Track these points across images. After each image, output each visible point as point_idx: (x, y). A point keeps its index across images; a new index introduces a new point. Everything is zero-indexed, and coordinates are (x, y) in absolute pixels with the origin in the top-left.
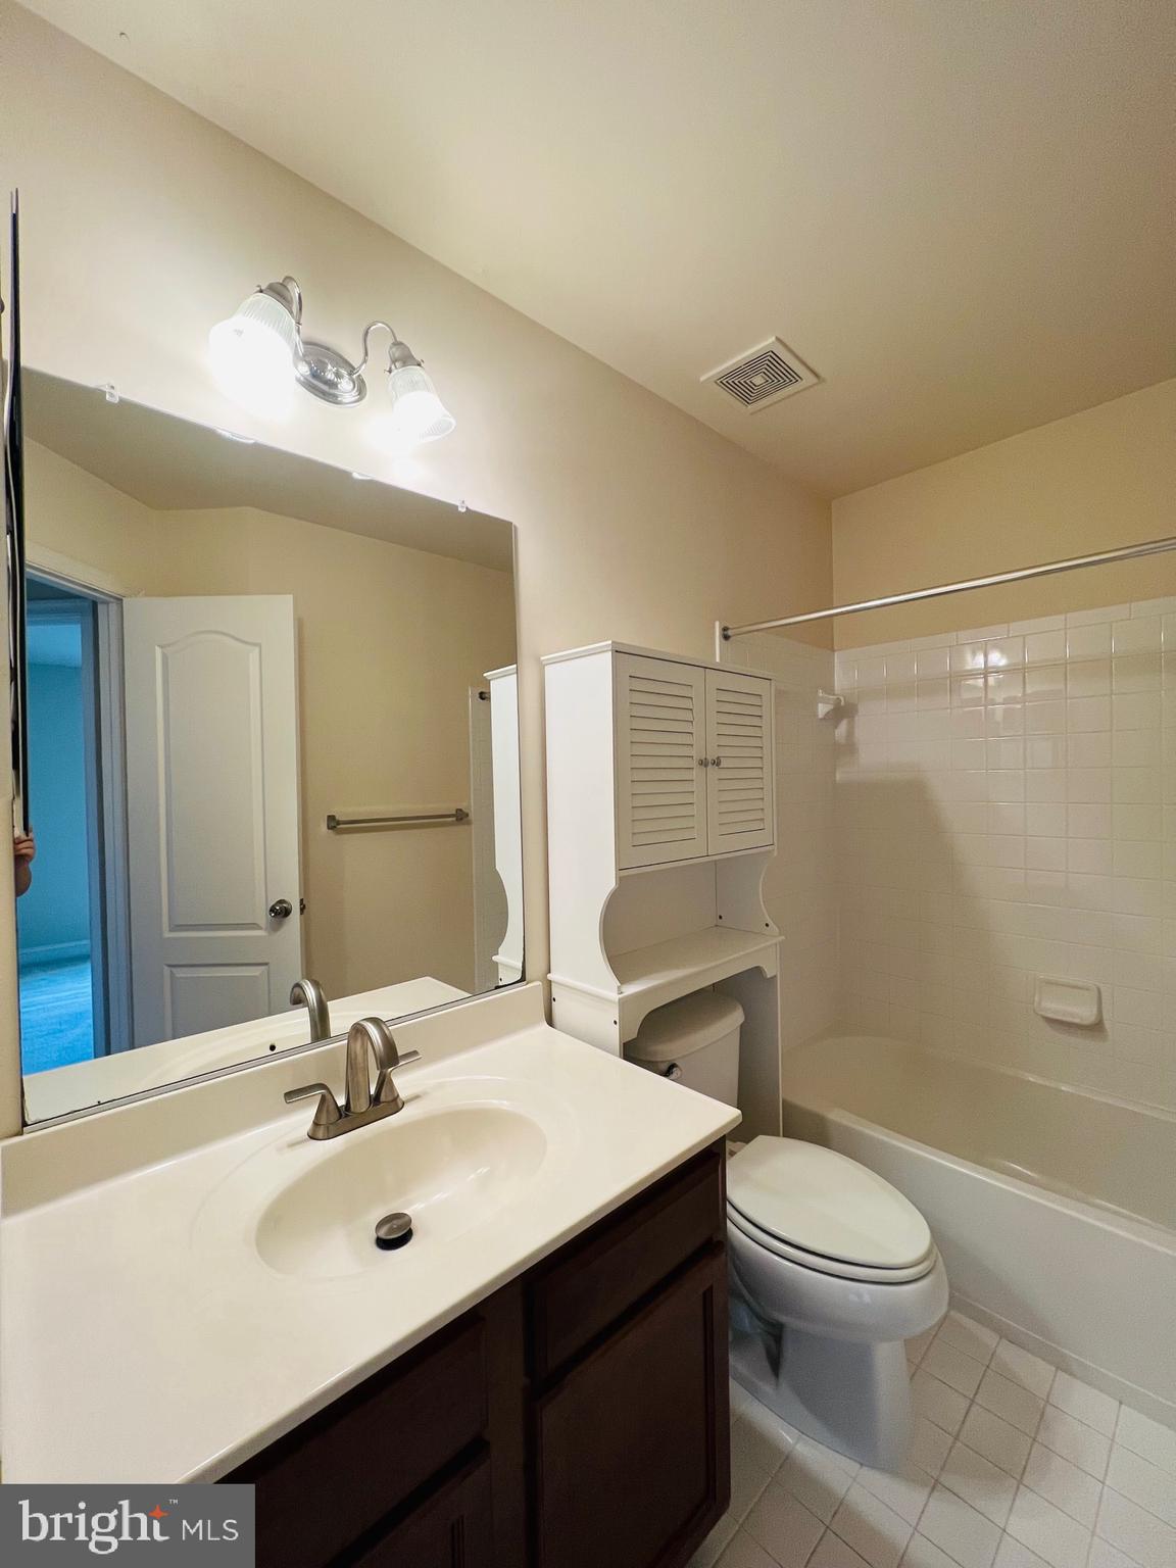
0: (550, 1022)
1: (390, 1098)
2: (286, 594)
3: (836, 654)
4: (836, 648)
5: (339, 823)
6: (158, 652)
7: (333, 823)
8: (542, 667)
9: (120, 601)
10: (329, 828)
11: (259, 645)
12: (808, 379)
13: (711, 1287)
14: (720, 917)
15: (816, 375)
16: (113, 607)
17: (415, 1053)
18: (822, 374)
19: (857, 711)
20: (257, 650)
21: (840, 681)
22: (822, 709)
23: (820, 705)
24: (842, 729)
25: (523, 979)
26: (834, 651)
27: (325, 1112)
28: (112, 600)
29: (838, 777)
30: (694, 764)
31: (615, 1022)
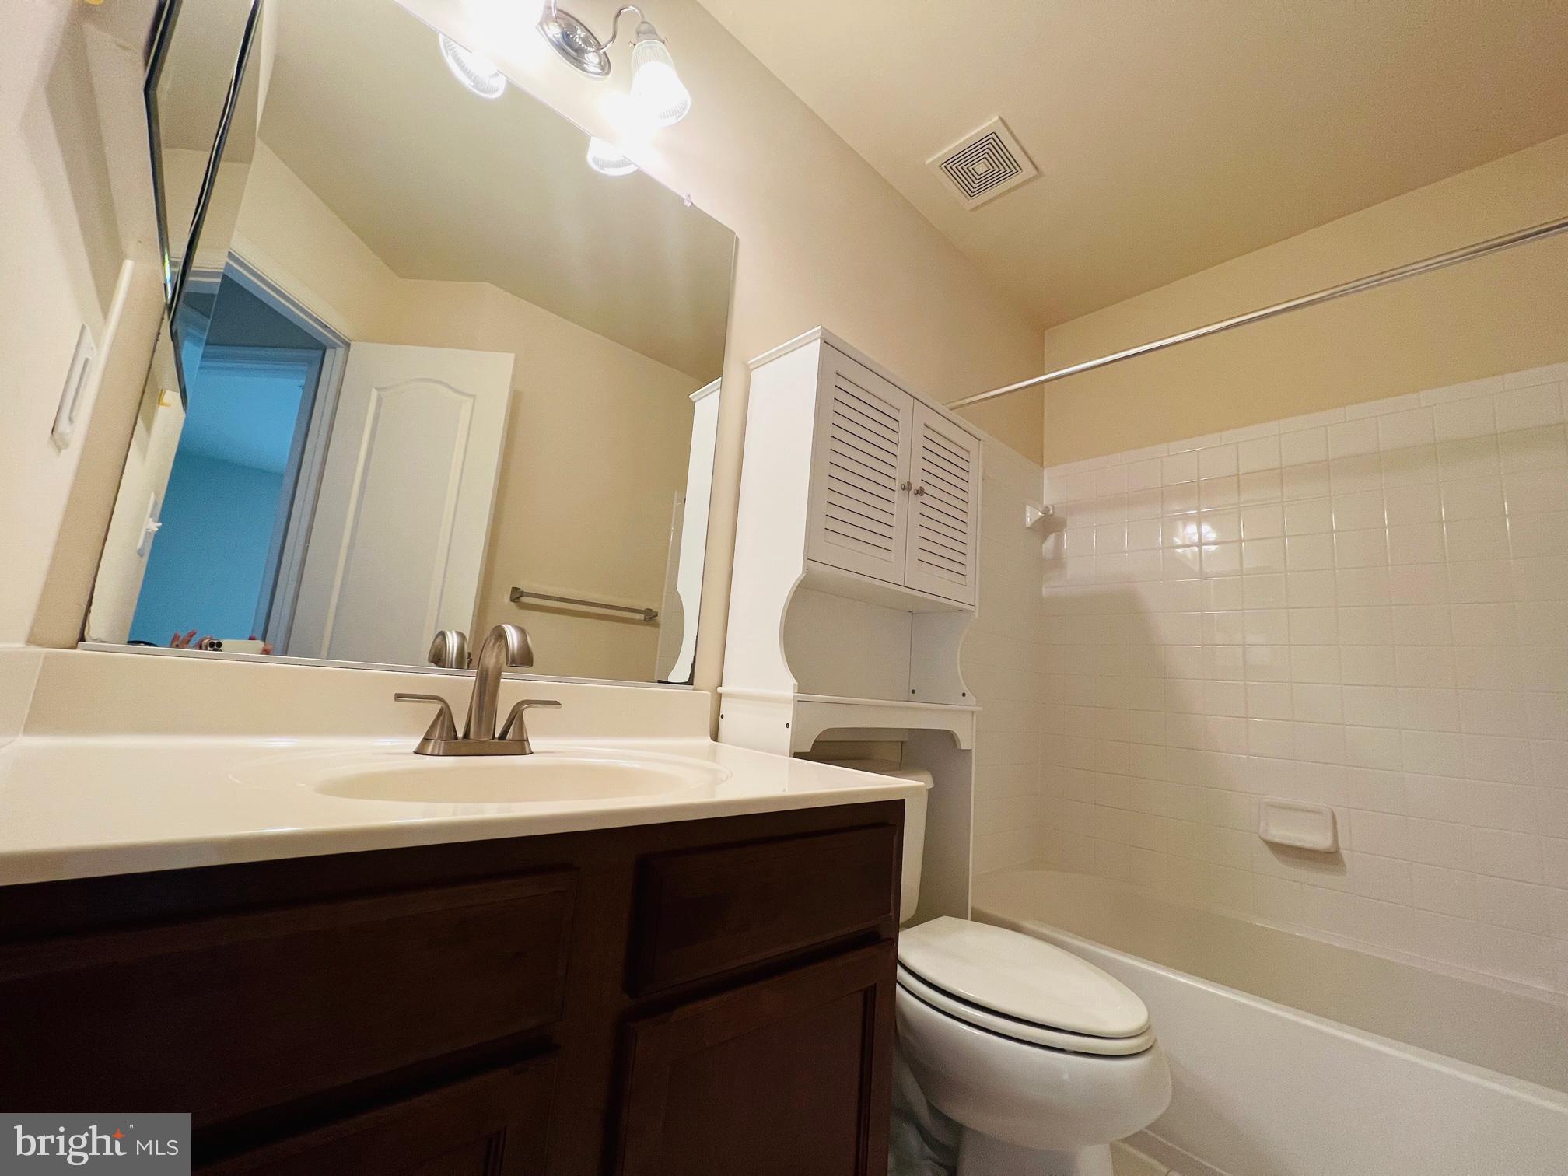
0: (715, 737)
1: (517, 738)
2: (509, 352)
3: (1045, 470)
4: (1044, 465)
5: (522, 594)
6: (374, 393)
7: (517, 595)
8: (748, 371)
9: (348, 345)
10: (512, 600)
11: (474, 397)
12: (1028, 171)
13: (875, 986)
14: (913, 692)
15: (1036, 168)
16: (340, 351)
17: (557, 703)
18: (1042, 168)
19: (1066, 526)
20: (472, 400)
21: (1049, 497)
22: (1031, 515)
23: (1028, 508)
24: (1050, 543)
25: (690, 682)
26: (1044, 468)
27: (439, 727)
28: (342, 344)
29: (1045, 592)
30: (896, 486)
31: (788, 725)
